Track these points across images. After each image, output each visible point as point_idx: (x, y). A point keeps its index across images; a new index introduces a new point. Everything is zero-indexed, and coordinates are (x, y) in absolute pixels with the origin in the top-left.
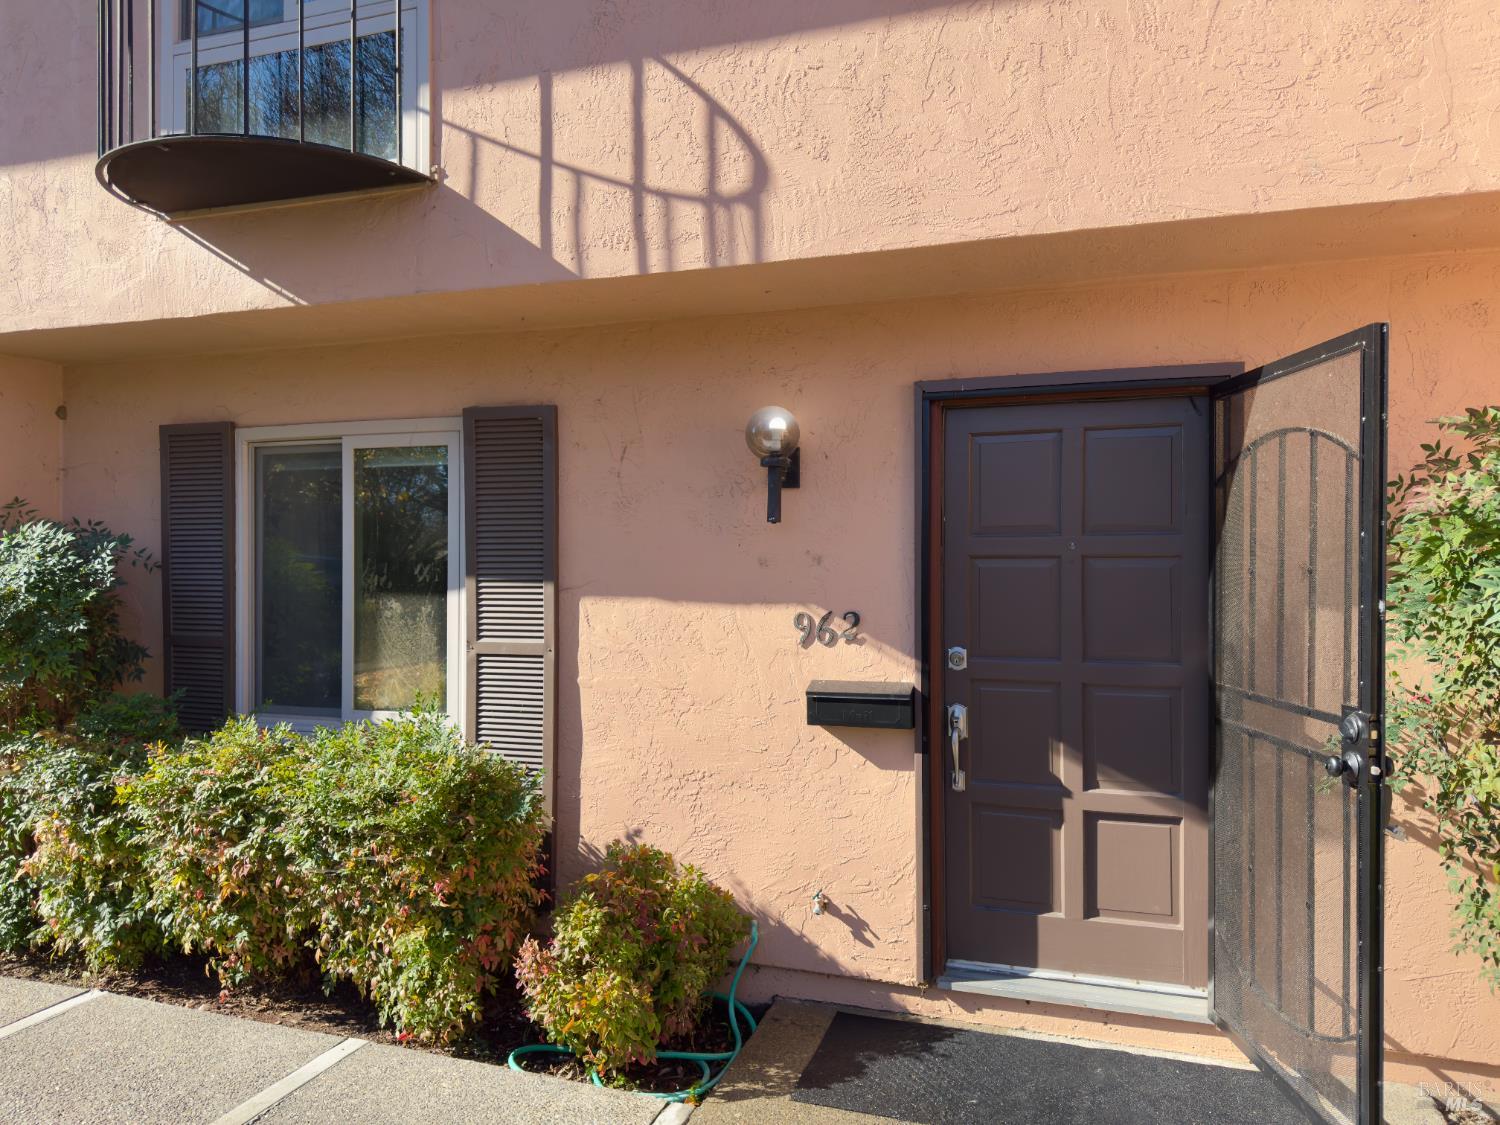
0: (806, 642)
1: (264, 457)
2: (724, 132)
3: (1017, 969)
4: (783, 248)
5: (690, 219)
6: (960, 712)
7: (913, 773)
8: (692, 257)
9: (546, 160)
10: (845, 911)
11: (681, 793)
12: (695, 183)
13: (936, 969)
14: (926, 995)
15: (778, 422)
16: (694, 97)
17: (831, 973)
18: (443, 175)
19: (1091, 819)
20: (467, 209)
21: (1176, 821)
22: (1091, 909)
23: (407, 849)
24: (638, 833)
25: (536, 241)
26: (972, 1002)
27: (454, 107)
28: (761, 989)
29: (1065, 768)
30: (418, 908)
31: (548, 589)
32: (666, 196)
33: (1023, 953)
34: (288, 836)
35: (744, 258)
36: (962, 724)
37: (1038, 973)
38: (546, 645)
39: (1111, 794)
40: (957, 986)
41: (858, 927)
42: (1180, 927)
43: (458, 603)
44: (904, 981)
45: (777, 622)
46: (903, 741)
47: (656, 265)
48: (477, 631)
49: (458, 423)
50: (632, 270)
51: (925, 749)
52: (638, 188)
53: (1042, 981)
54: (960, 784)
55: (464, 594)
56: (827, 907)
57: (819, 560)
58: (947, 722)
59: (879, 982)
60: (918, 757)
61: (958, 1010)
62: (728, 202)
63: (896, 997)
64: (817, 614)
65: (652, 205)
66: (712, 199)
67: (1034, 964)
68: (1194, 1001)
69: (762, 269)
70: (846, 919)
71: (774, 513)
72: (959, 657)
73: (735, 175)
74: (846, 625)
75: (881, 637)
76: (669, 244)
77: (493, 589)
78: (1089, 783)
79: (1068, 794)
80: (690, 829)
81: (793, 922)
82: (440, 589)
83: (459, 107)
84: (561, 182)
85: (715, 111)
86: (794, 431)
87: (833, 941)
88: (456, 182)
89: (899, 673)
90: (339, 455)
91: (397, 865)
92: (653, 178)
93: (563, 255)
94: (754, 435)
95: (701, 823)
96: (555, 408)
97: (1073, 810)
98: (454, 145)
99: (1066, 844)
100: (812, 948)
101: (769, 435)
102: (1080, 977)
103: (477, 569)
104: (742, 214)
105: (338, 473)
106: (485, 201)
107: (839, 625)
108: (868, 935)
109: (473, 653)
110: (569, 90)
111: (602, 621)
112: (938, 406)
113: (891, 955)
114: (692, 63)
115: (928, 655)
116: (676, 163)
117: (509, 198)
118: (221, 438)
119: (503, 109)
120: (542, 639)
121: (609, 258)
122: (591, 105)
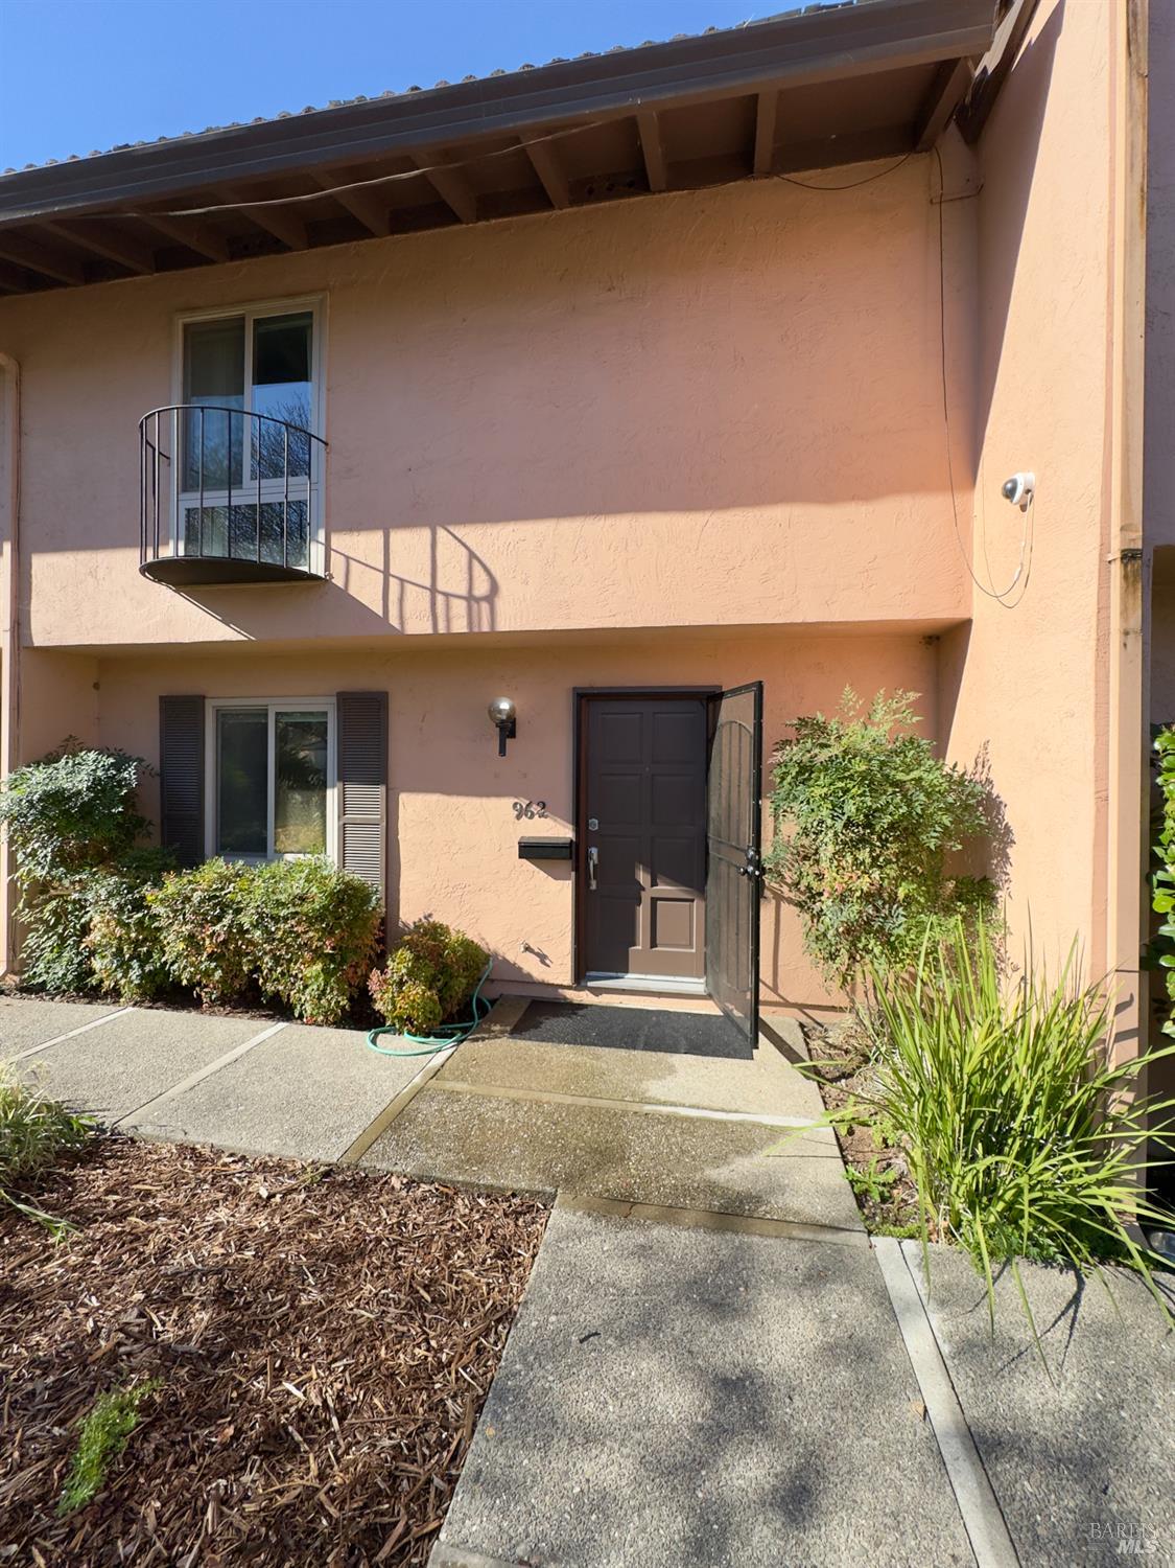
0: (518, 817)
1: (222, 715)
2: (476, 566)
3: (620, 974)
4: (503, 625)
5: (459, 607)
6: (594, 851)
7: (570, 882)
8: (460, 626)
9: (386, 573)
10: (536, 950)
11: (453, 895)
12: (463, 591)
13: (580, 977)
14: (575, 989)
15: (505, 705)
16: (463, 549)
17: (529, 981)
18: (332, 577)
19: (654, 901)
20: (343, 594)
21: (692, 901)
22: (654, 944)
23: (312, 924)
24: (430, 915)
25: (381, 614)
26: (597, 991)
27: (338, 541)
28: (494, 991)
29: (643, 877)
30: (318, 954)
31: (382, 789)
32: (447, 595)
33: (621, 966)
35: (486, 628)
36: (595, 857)
37: (629, 976)
38: (382, 818)
39: (664, 889)
40: (590, 984)
41: (543, 958)
42: (694, 951)
43: (332, 795)
44: (565, 983)
45: (504, 806)
46: (566, 866)
47: (442, 629)
48: (343, 811)
49: (334, 700)
50: (430, 631)
51: (577, 869)
52: (433, 590)
53: (630, 980)
54: (594, 885)
55: (336, 790)
56: (528, 949)
57: (525, 775)
58: (588, 856)
59: (553, 985)
60: (573, 874)
61: (591, 995)
62: (478, 600)
63: (560, 991)
64: (524, 803)
65: (440, 599)
66: (470, 598)
67: (627, 972)
68: (697, 985)
69: (493, 633)
70: (537, 954)
71: (502, 751)
72: (594, 824)
73: (481, 588)
74: (539, 809)
75: (557, 814)
76: (448, 620)
77: (353, 789)
78: (654, 883)
79: (644, 889)
80: (458, 914)
81: (511, 958)
82: (323, 786)
83: (340, 542)
84: (394, 584)
85: (472, 555)
86: (513, 709)
87: (531, 967)
88: (338, 581)
89: (563, 832)
90: (266, 715)
91: (306, 932)
92: (441, 586)
93: (394, 621)
94: (493, 711)
95: (464, 909)
96: (387, 693)
97: (646, 897)
98: (337, 562)
99: (642, 913)
100: (520, 969)
101: (500, 711)
102: (648, 977)
103: (343, 777)
104: (485, 606)
105: (266, 724)
106: (352, 591)
107: (535, 808)
108: (547, 962)
109: (342, 823)
110: (398, 537)
111: (411, 805)
112: (585, 700)
113: (558, 971)
114: (459, 531)
115: (579, 823)
116: (453, 579)
117: (366, 590)
118: (195, 704)
119: (363, 545)
120: (378, 815)
121: (418, 624)
122: (410, 546)
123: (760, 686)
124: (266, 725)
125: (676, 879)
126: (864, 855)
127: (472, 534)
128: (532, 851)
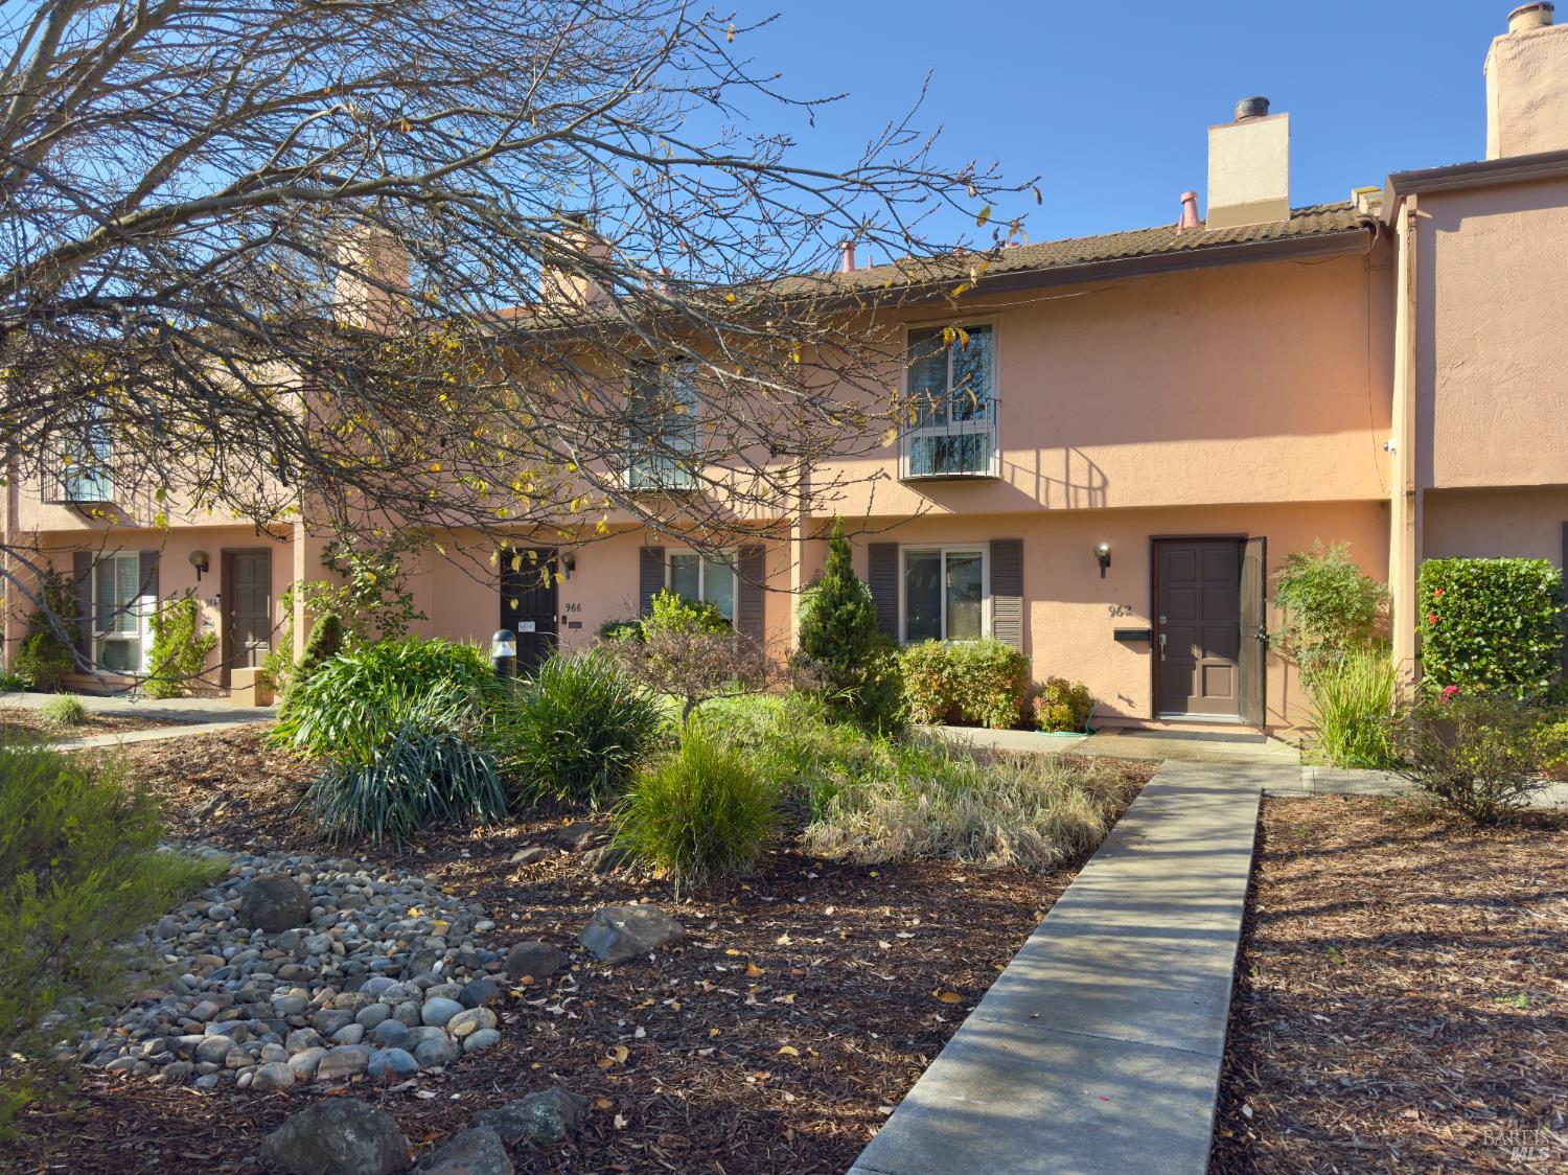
0: (1113, 615)
1: (908, 554)
2: (1095, 472)
3: (1182, 712)
4: (1111, 504)
5: (1083, 494)
6: (1163, 636)
7: (1148, 655)
8: (1084, 504)
9: (1038, 474)
10: (1125, 697)
12: (1085, 483)
13: (1156, 713)
14: (1153, 721)
15: (1104, 547)
16: (1086, 460)
17: (1123, 718)
18: (1003, 477)
19: (1204, 667)
20: (1011, 487)
21: (1230, 666)
22: (1204, 694)
25: (1034, 497)
26: (1167, 722)
27: (1008, 456)
28: (1097, 724)
29: (1196, 652)
30: (1002, 690)
31: (1020, 600)
32: (1076, 487)
33: (1182, 707)
34: (960, 670)
35: (1100, 505)
36: (1164, 640)
37: (1189, 712)
38: (1021, 618)
39: (1211, 659)
40: (1163, 718)
41: (1130, 703)
42: (1231, 697)
43: (986, 605)
44: (1146, 717)
45: (1102, 609)
46: (1146, 645)
47: (1072, 506)
48: (994, 612)
49: (987, 544)
50: (1065, 507)
51: (1152, 647)
52: (1067, 484)
53: (1189, 716)
54: (1163, 657)
55: (988, 600)
56: (1120, 697)
57: (1118, 589)
58: (1159, 640)
59: (1137, 718)
60: (1150, 650)
61: (1163, 725)
62: (1095, 489)
63: (1142, 721)
64: (1116, 606)
65: (1071, 489)
66: (1090, 488)
67: (1187, 710)
68: (1234, 718)
69: (1105, 508)
70: (1126, 700)
71: (1103, 575)
72: (1163, 620)
73: (1097, 482)
74: (1126, 610)
75: (1140, 613)
76: (1076, 501)
77: (1001, 600)
78: (1204, 656)
79: (1197, 660)
81: (1108, 702)
82: (979, 599)
83: (1009, 456)
84: (1042, 480)
85: (1091, 464)
86: (1110, 550)
87: (1123, 708)
88: (1008, 479)
89: (1144, 624)
90: (940, 554)
92: (1072, 481)
93: (1042, 501)
94: (1096, 551)
96: (1024, 540)
97: (1199, 665)
98: (1007, 468)
99: (1197, 675)
100: (1115, 709)
101: (1101, 551)
102: (1201, 713)
103: (995, 592)
104: (1099, 493)
106: (1017, 485)
107: (1123, 610)
108: (1134, 704)
109: (992, 621)
110: (1045, 454)
111: (1041, 611)
112: (1157, 543)
113: (1142, 709)
114: (1084, 451)
115: (1153, 618)
116: (1079, 477)
117: (1025, 485)
118: (892, 548)
119: (1024, 459)
120: (1018, 616)
121: (1058, 504)
122: (1052, 459)
123: (1265, 539)
124: (939, 561)
125: (1219, 653)
126: (1321, 624)
127: (1093, 453)
128: (1122, 636)
